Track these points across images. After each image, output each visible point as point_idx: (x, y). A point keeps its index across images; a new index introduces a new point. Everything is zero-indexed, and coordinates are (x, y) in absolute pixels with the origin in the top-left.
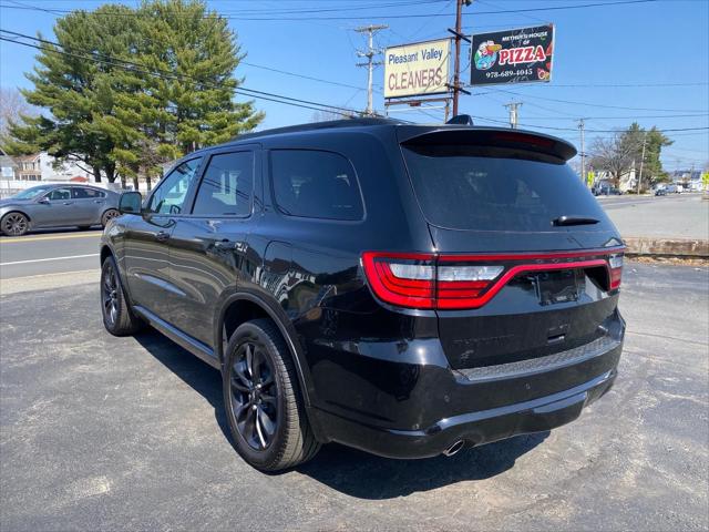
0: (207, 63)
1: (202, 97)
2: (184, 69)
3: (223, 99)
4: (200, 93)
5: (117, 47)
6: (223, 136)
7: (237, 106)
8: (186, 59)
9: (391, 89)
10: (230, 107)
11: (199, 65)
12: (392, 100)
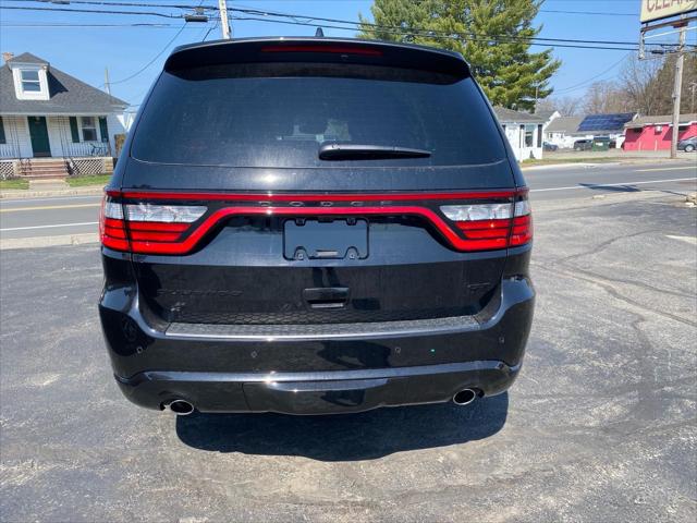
0: (501, 17)
1: (495, 52)
2: (478, 26)
3: (516, 52)
4: (493, 49)
5: (420, 16)
6: (513, 90)
7: (533, 57)
8: (481, 16)
9: (650, 10)
10: (525, 58)
11: (494, 19)
12: (650, 24)
